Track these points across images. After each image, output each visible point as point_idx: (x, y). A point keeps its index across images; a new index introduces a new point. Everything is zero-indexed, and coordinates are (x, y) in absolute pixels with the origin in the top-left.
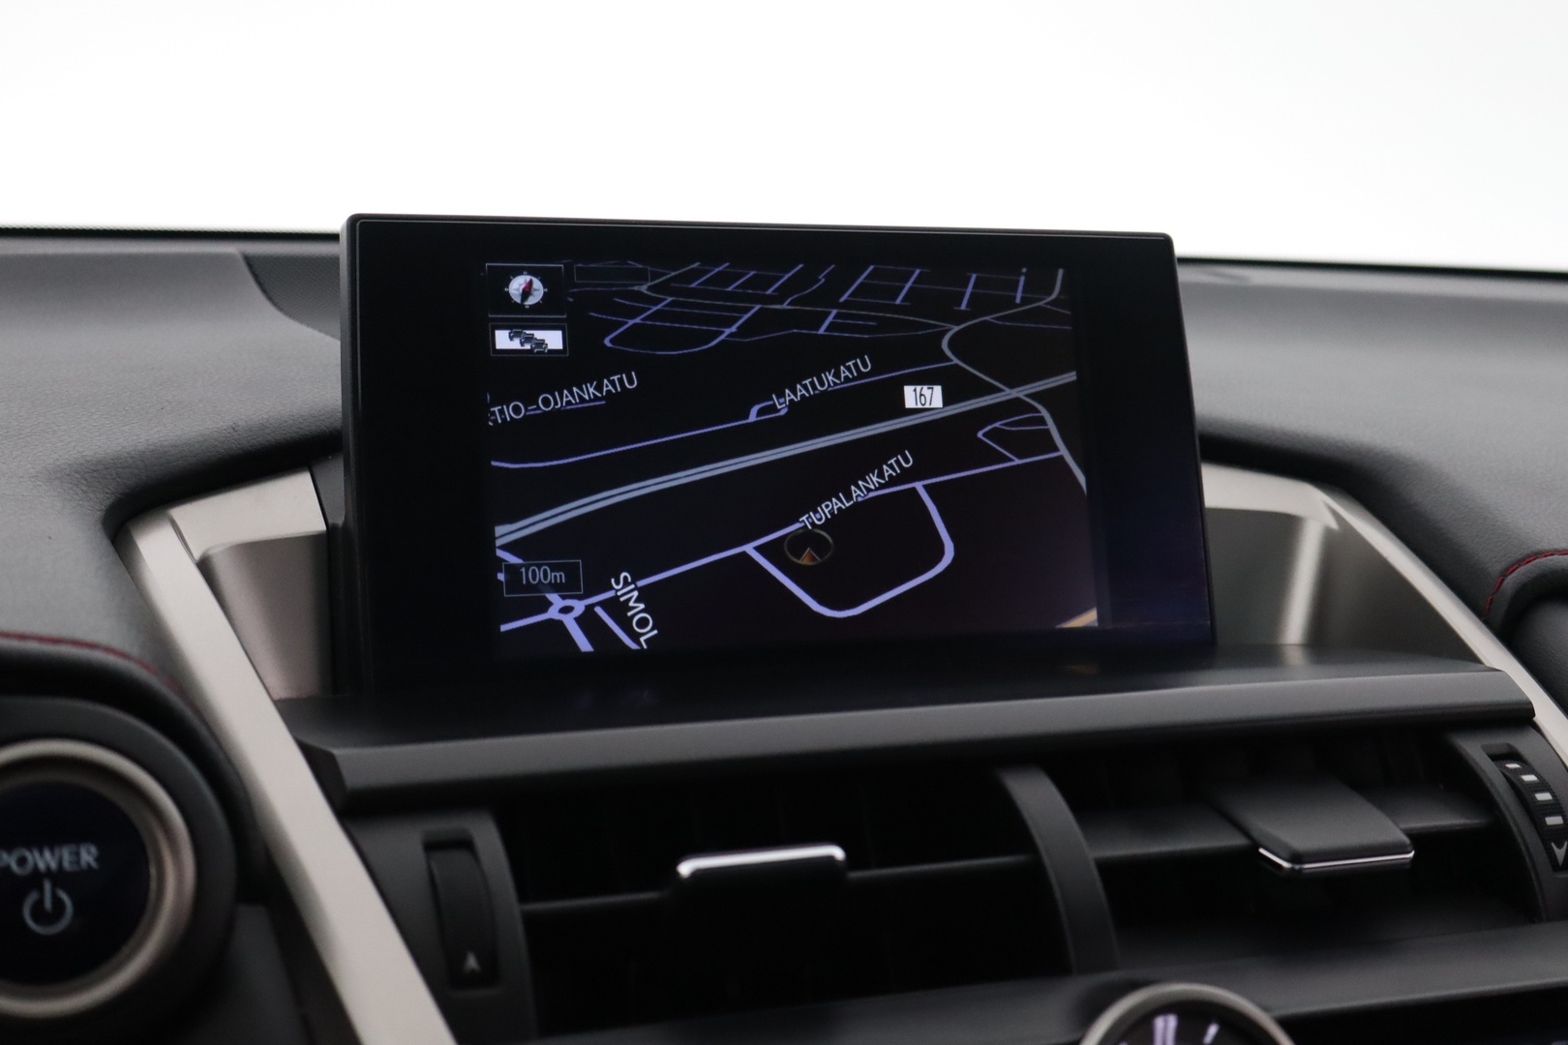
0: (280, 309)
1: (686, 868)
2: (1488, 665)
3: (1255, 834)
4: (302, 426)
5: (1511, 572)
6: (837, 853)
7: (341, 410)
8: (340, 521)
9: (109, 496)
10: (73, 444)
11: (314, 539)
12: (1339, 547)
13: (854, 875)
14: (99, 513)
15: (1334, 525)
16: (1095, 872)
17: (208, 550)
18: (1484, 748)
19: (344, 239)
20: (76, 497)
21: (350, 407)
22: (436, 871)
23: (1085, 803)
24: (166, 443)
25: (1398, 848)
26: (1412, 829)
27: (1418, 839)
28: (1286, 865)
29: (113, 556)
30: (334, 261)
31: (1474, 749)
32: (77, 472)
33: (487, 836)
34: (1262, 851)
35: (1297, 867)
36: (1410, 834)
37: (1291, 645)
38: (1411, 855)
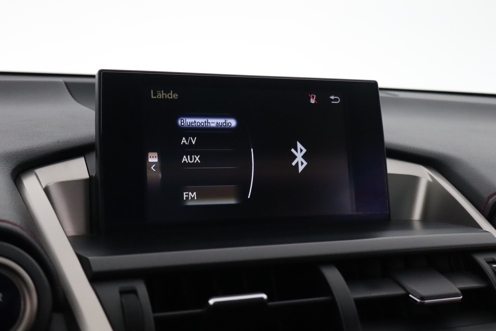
0: (76, 101)
1: (211, 302)
2: (484, 230)
3: (408, 290)
4: (81, 141)
5: (492, 198)
6: (265, 296)
7: (95, 136)
8: (94, 175)
9: (14, 165)
10: (2, 146)
11: (85, 180)
12: (432, 187)
13: (270, 304)
14: (10, 171)
15: (430, 180)
16: (353, 303)
17: (48, 184)
18: (485, 259)
19: (97, 77)
20: (2, 165)
21: (98, 136)
22: (123, 301)
23: (350, 277)
24: (34, 147)
25: (456, 295)
26: (461, 288)
27: (464, 291)
28: (418, 300)
29: (14, 186)
30: (93, 85)
31: (481, 259)
32: (3, 157)
33: (142, 289)
34: (411, 296)
35: (423, 301)
36: (461, 290)
37: (416, 220)
38: (461, 297)
